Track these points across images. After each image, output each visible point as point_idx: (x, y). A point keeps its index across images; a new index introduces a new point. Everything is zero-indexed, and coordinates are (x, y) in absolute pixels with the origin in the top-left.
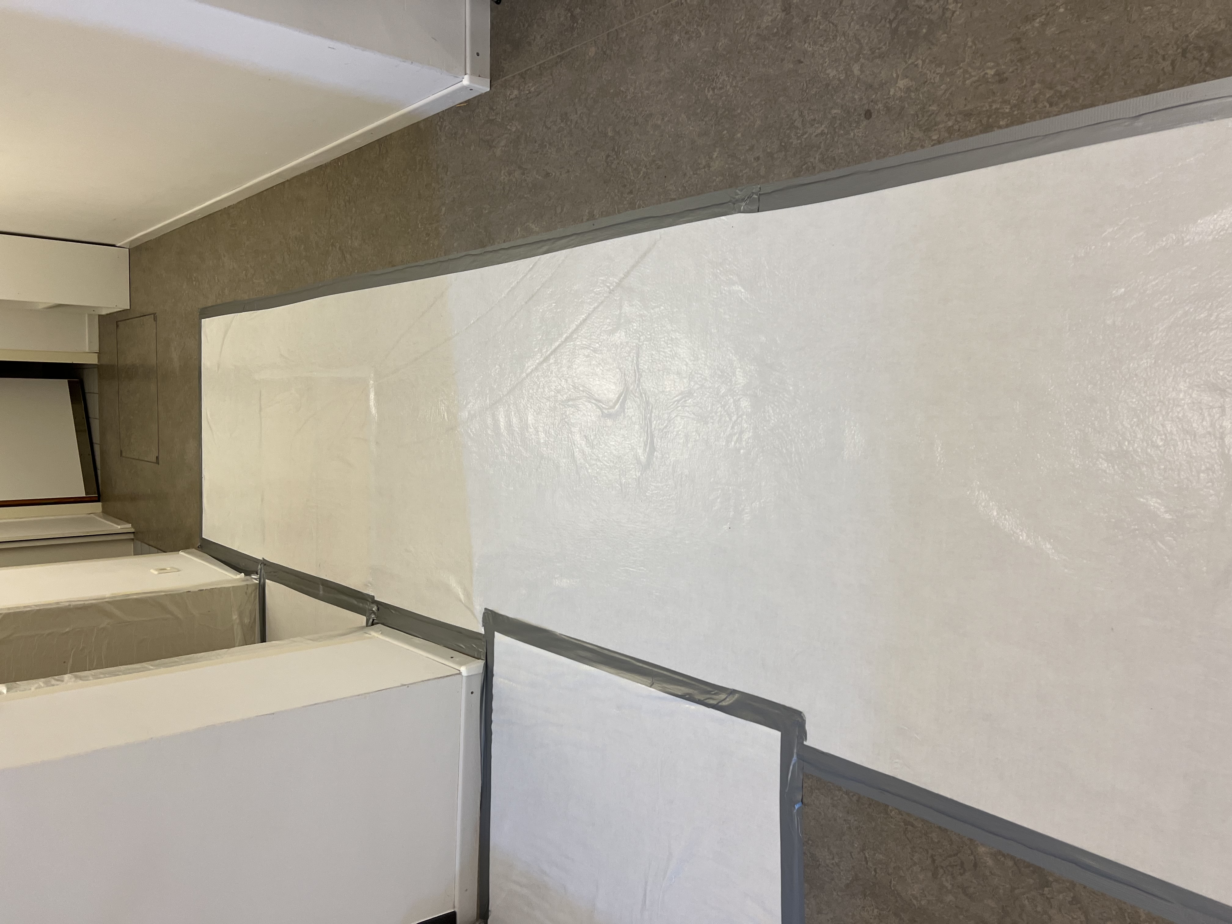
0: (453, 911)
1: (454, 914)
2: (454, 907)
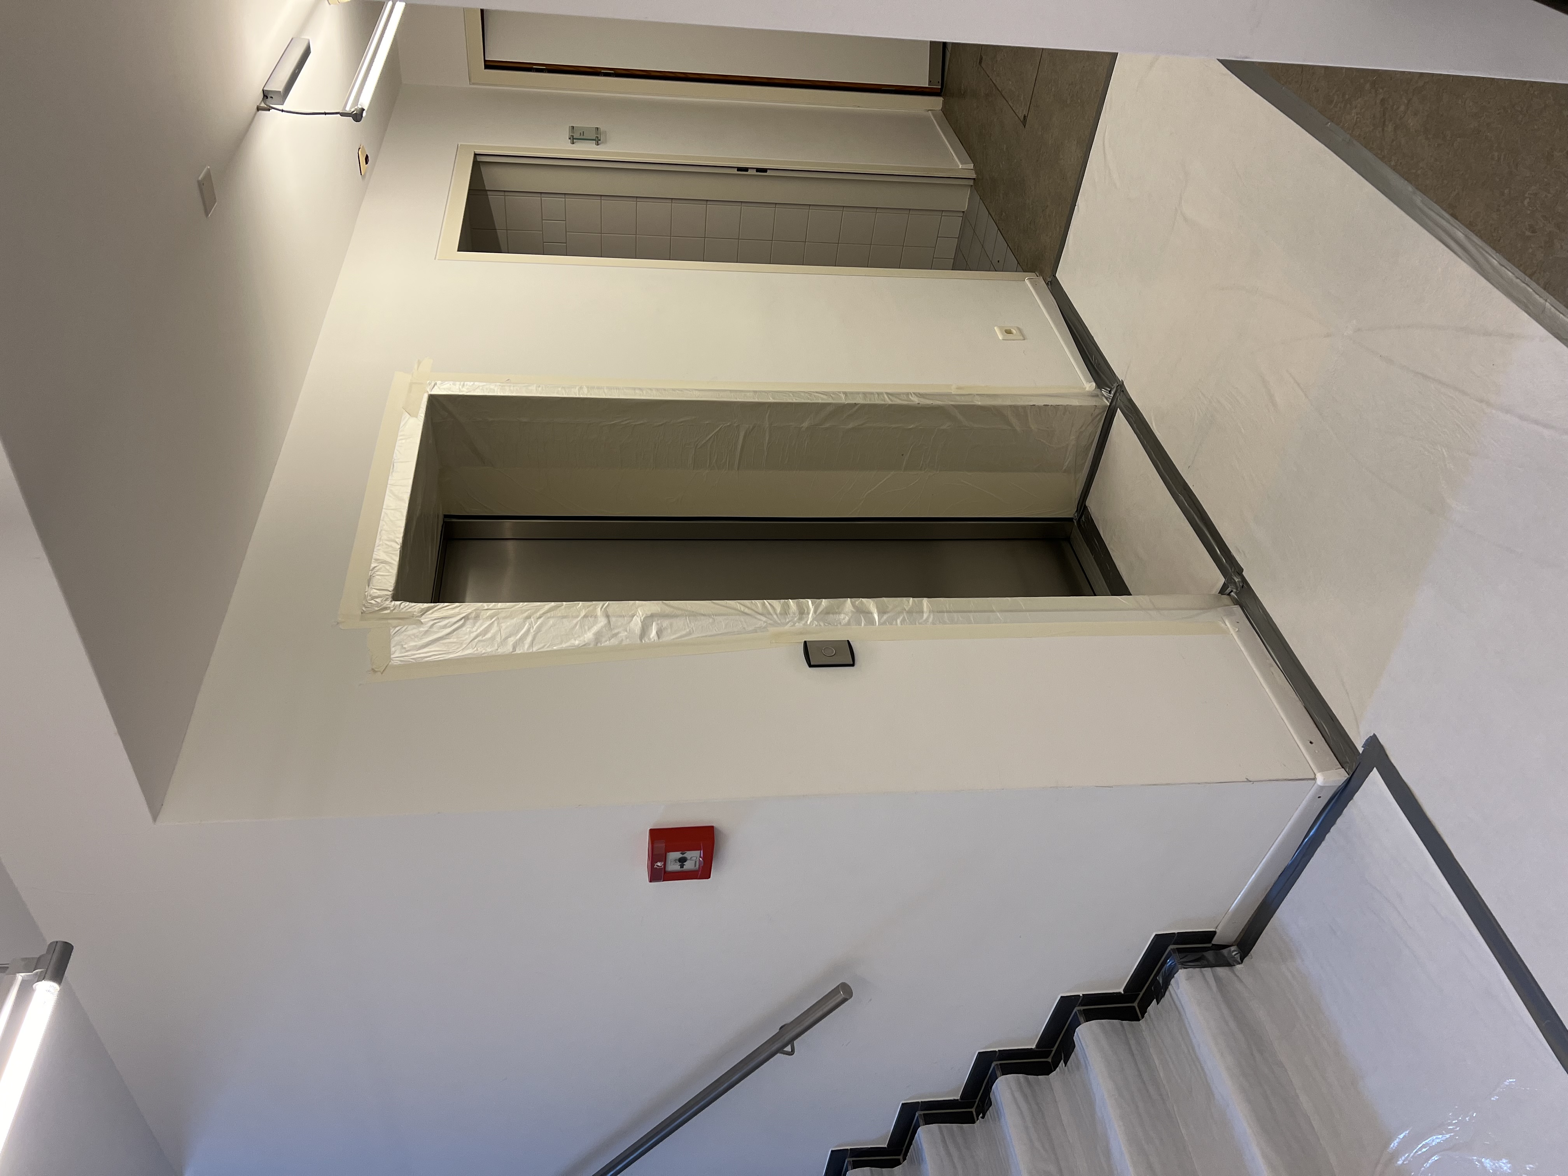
0: (1214, 930)
1: (1214, 933)
2: (1216, 928)
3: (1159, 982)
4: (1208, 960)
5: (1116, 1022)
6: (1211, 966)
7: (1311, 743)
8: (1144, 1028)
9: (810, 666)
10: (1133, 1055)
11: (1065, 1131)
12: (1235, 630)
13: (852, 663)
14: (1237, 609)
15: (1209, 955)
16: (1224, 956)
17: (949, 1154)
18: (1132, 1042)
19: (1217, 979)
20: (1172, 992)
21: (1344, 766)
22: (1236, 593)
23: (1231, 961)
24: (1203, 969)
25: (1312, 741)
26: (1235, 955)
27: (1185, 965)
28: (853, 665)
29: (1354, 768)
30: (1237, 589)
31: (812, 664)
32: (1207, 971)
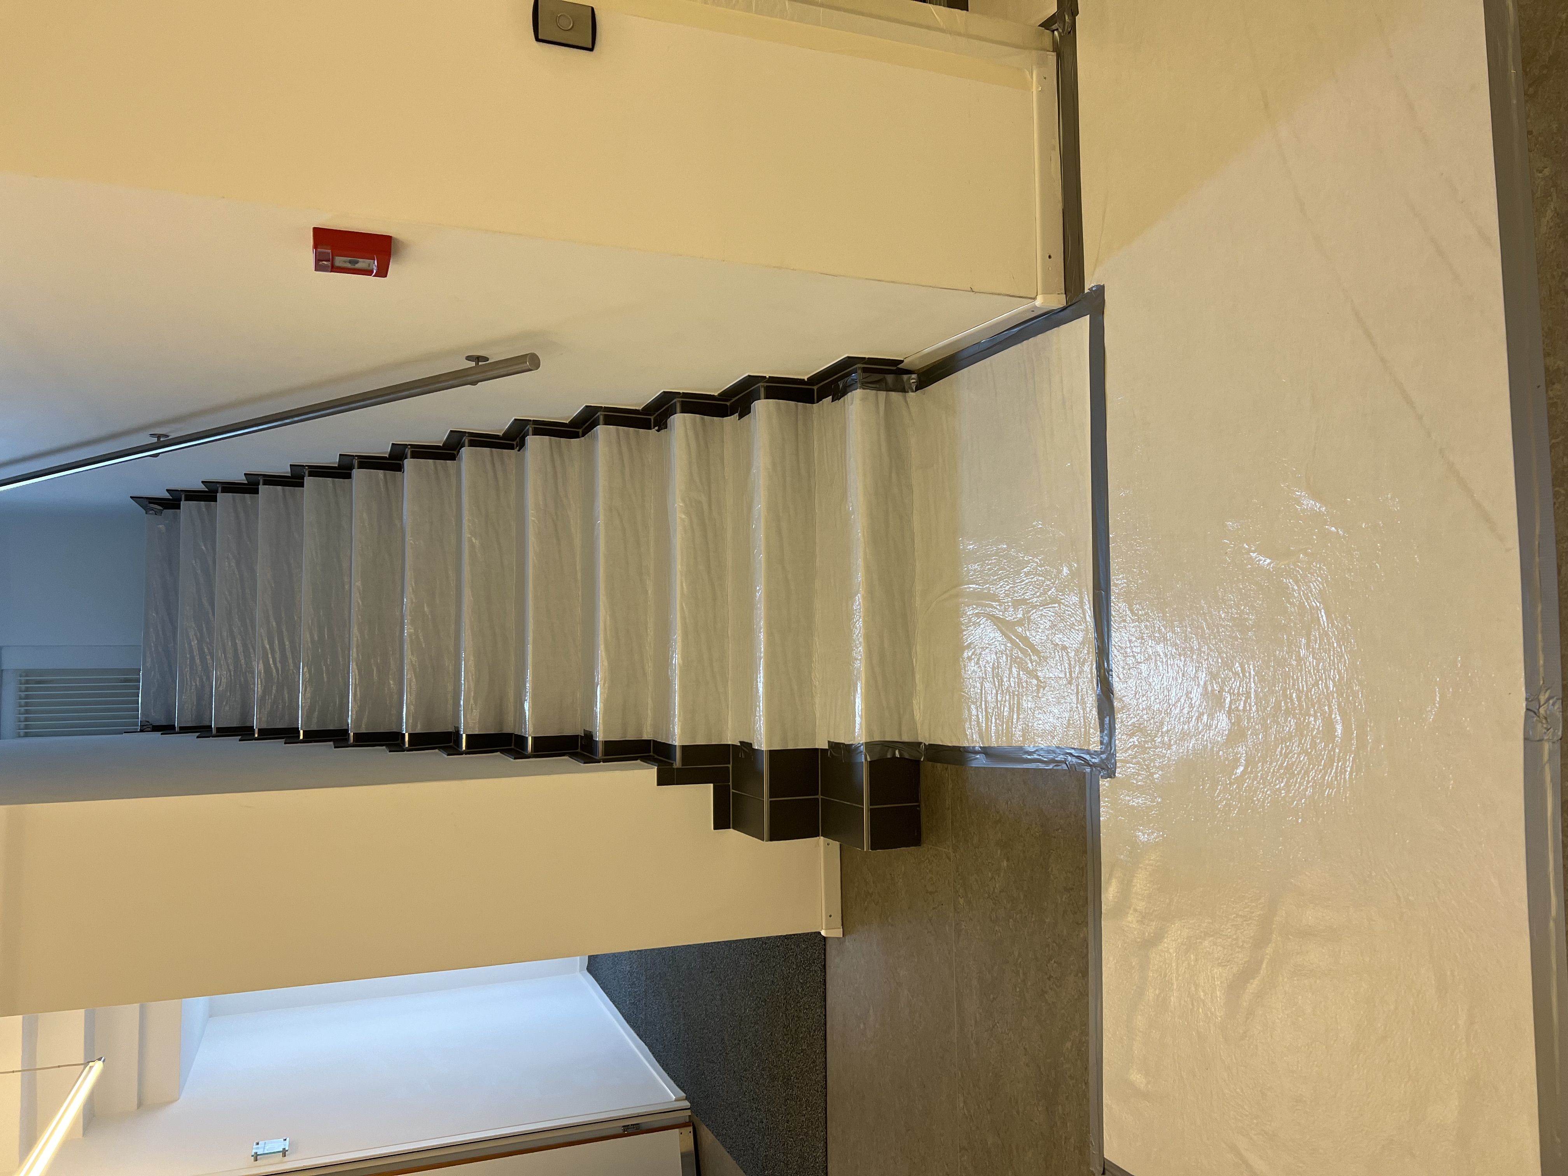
0: (903, 360)
1: (902, 362)
3: (839, 386)
4: (886, 383)
5: (792, 403)
6: (888, 390)
7: (1050, 257)
8: (815, 412)
9: (537, 39)
10: (797, 435)
11: (724, 468)
12: (1037, 88)
13: (591, 47)
14: (1052, 57)
15: (890, 378)
16: (902, 380)
17: (620, 453)
18: (800, 423)
19: (888, 402)
20: (846, 399)
21: (1067, 294)
22: (1060, 34)
23: (906, 387)
24: (878, 392)
25: (1051, 255)
26: (913, 382)
27: (865, 385)
28: (591, 50)
29: (1074, 301)
30: (1063, 31)
31: (540, 37)
32: (882, 394)
